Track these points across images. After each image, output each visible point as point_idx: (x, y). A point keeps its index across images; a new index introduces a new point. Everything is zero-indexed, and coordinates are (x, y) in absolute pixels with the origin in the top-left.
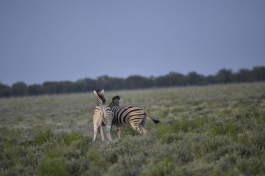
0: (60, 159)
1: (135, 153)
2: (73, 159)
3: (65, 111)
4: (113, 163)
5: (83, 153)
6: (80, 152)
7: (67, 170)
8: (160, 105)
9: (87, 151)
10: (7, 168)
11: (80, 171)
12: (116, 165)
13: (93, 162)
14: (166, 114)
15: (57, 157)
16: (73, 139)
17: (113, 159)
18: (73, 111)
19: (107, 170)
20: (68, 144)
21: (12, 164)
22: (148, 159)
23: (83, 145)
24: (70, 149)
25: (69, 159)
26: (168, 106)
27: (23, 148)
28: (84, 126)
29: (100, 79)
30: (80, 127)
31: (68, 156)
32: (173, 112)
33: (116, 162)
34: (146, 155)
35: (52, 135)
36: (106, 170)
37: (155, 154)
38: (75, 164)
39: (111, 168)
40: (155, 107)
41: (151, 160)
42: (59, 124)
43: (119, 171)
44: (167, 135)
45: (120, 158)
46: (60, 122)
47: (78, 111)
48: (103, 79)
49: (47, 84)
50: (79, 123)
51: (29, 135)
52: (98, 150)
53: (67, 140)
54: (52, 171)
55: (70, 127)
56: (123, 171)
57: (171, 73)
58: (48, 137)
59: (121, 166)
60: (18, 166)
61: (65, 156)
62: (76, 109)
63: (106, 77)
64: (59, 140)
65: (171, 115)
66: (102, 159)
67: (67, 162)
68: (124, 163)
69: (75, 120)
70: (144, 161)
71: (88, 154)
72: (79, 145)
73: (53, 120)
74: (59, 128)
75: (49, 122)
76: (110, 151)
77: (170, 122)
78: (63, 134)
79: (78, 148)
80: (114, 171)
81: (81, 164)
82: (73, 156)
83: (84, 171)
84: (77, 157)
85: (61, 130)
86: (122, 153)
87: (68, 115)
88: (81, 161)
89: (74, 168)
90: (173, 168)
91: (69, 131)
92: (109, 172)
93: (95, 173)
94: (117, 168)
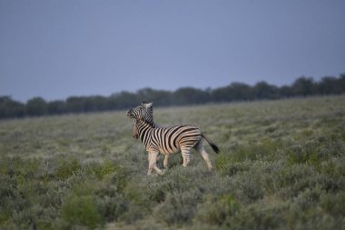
0: (90, 197)
1: (188, 189)
2: (106, 197)
3: (96, 135)
4: (159, 202)
5: (119, 190)
6: (116, 188)
7: (100, 212)
8: (220, 126)
9: (125, 186)
10: (21, 210)
11: (116, 213)
12: (162, 204)
13: (133, 201)
14: (227, 137)
15: (87, 194)
16: (107, 172)
17: (160, 197)
18: (105, 135)
20: (101, 178)
21: (28, 205)
22: (204, 196)
23: (120, 178)
24: (103, 184)
25: (102, 197)
26: (230, 127)
27: (41, 183)
28: (121, 155)
29: (141, 92)
30: (116, 155)
31: (101, 194)
32: (236, 134)
33: (163, 200)
34: (202, 190)
35: (80, 167)
36: (151, 211)
37: (213, 190)
38: (110, 204)
39: (157, 208)
40: (213, 128)
41: (208, 197)
42: (88, 152)
43: (167, 212)
44: (229, 165)
45: (168, 195)
46: (90, 149)
47: (113, 135)
48: (145, 93)
49: (72, 100)
50: (114, 150)
51: (50, 167)
52: (140, 185)
53: (98, 172)
54: (80, 213)
55: (103, 155)
56: (172, 212)
57: (233, 84)
58: (74, 169)
59: (170, 206)
60: (36, 208)
61: (97, 193)
62: (110, 132)
63: (149, 90)
64: (89, 173)
65: (233, 138)
66: (145, 197)
67: (100, 201)
68: (173, 201)
69: (108, 146)
70: (199, 199)
71: (126, 191)
72: (114, 179)
73: (81, 147)
74: (88, 156)
75: (75, 149)
76: (156, 186)
77: (233, 148)
78: (94, 165)
79: (113, 183)
80: (160, 212)
81: (118, 204)
82: (107, 193)
83: (121, 212)
84: (112, 195)
85: (90, 160)
86: (170, 189)
87: (100, 139)
88: (118, 200)
89: (108, 209)
90: (237, 208)
91: (101, 161)
92: (154, 214)
93: (136, 215)
94: (164, 207)
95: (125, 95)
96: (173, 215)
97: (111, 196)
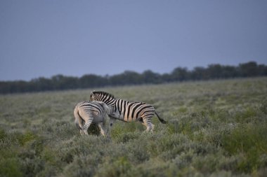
0: (14, 159)
1: (90, 153)
2: (27, 159)
3: (19, 111)
4: (68, 163)
5: (37, 153)
6: (34, 152)
7: (22, 170)
9: (42, 150)
11: (34, 171)
12: (71, 164)
13: (48, 162)
15: (12, 157)
16: (28, 139)
17: (69, 159)
18: (26, 111)
19: (62, 170)
20: (23, 144)
22: (103, 158)
23: (38, 145)
24: (24, 149)
25: (24, 159)
28: (38, 126)
29: (54, 78)
30: (35, 127)
31: (23, 157)
33: (72, 162)
34: (102, 154)
35: (6, 136)
37: (110, 153)
38: (31, 164)
39: (67, 168)
41: (107, 159)
42: (13, 124)
43: (74, 170)
44: (122, 134)
45: (75, 158)
46: (14, 122)
47: (32, 111)
48: (58, 79)
50: (34, 123)
52: (53, 150)
53: (21, 140)
54: (7, 172)
55: (24, 127)
56: (79, 170)
57: (126, 72)
58: (2, 137)
59: (77, 166)
61: (19, 156)
62: (30, 108)
63: (61, 77)
64: (13, 140)
66: (57, 159)
67: (22, 162)
68: (79, 162)
69: (29, 119)
70: (100, 161)
71: (43, 154)
72: (33, 145)
73: (7, 120)
74: (13, 128)
75: (3, 122)
76: (66, 150)
78: (18, 134)
79: (33, 148)
80: (69, 170)
81: (36, 165)
82: (28, 156)
83: (39, 171)
85: (15, 130)
86: (77, 152)
87: (22, 114)
88: (36, 162)
89: (28, 168)
90: (129, 167)
91: (23, 131)
92: (64, 172)
93: (50, 173)
94: (72, 167)
95: (42, 80)
96: (79, 173)
97: (31, 158)
